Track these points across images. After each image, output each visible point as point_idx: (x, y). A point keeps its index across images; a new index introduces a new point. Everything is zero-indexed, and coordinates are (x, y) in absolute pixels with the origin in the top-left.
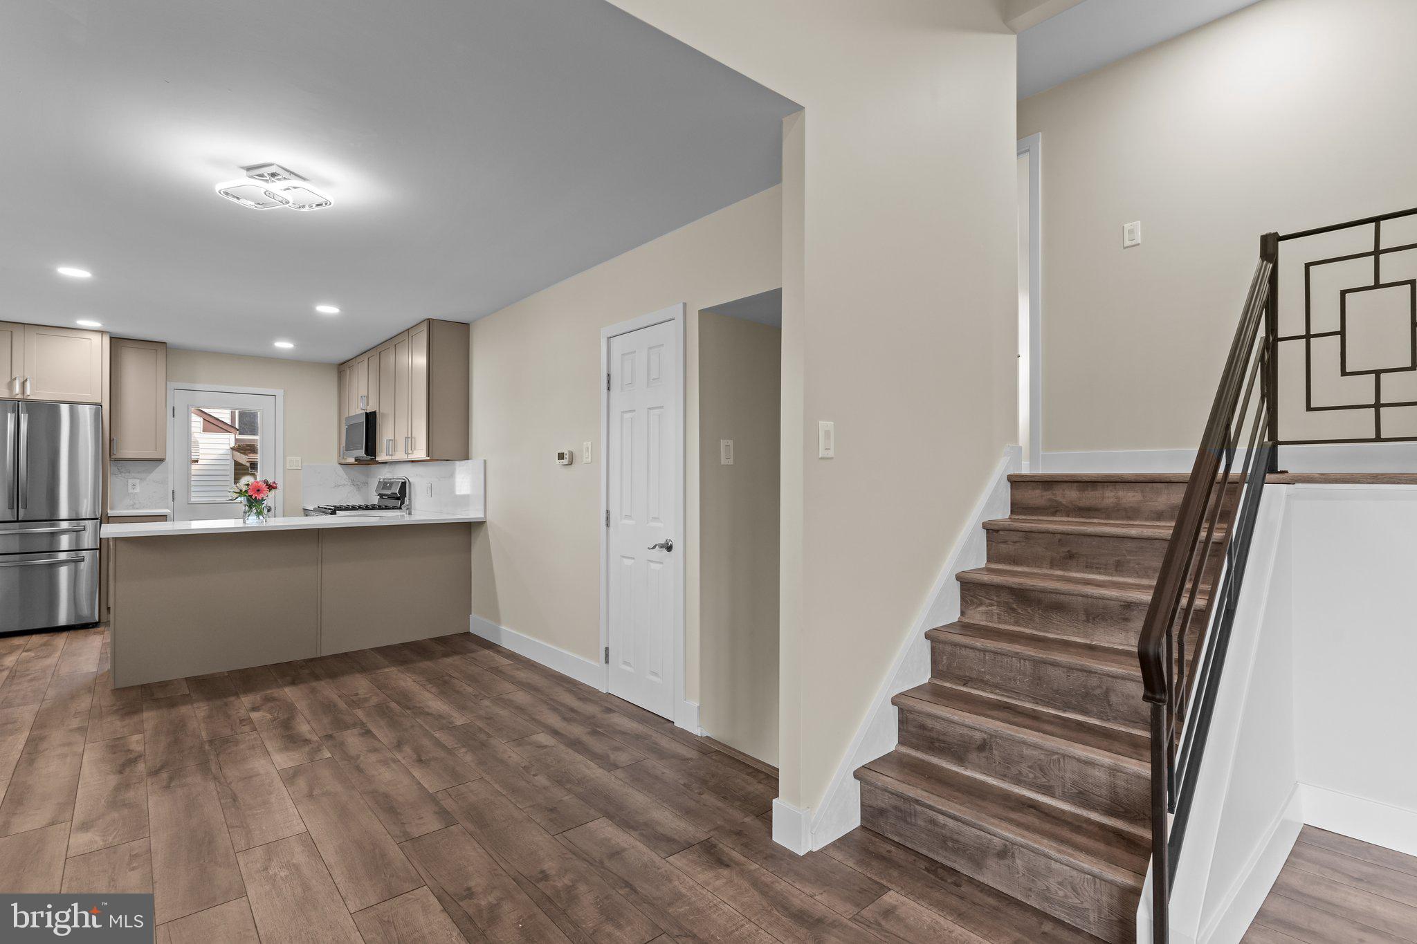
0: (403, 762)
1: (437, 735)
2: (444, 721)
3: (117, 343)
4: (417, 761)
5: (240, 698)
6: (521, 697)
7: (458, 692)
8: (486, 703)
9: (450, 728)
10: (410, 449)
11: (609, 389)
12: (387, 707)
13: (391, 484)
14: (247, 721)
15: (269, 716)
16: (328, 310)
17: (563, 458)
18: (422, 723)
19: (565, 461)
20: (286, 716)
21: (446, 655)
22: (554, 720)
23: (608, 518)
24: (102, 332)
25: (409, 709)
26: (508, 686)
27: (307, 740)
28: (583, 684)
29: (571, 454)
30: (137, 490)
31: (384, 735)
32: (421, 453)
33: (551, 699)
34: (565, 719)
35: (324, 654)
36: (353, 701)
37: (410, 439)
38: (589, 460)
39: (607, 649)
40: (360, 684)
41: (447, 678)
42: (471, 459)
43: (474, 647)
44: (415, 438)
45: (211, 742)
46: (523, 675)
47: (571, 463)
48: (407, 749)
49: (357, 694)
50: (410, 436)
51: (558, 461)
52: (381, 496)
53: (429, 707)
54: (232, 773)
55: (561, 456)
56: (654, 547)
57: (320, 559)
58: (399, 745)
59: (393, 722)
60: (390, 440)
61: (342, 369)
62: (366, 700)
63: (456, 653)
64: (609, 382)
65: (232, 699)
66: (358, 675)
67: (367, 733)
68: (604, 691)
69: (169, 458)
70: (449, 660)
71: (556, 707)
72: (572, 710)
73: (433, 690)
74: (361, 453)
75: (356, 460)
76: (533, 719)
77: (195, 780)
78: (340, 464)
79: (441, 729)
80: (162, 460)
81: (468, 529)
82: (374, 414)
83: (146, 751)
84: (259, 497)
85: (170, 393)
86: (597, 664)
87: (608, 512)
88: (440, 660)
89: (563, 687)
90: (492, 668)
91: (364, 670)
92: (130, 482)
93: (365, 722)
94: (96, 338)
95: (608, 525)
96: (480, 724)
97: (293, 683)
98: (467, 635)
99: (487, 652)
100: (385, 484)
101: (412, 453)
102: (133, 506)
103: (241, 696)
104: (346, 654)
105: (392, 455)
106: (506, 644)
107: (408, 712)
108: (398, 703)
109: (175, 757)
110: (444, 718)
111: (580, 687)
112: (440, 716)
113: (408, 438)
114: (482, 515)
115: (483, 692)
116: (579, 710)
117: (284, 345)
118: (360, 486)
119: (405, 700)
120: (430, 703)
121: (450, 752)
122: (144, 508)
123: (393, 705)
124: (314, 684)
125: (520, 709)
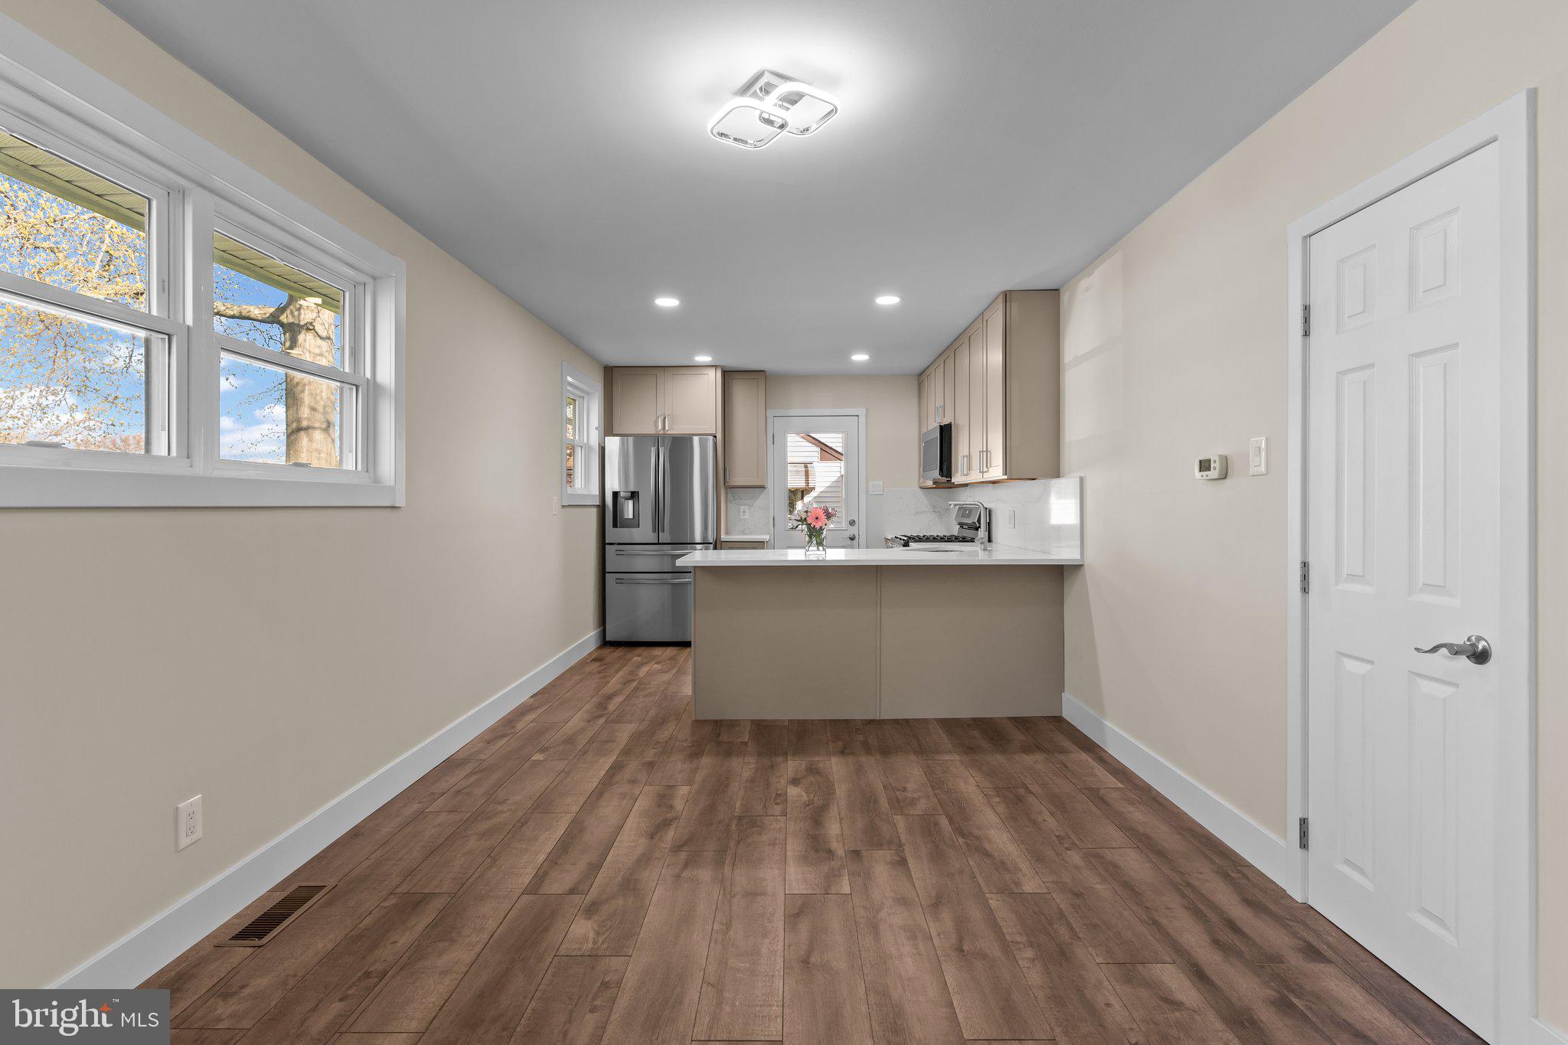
0: (936, 941)
1: (994, 902)
2: (1007, 877)
3: (729, 375)
4: (956, 949)
5: (787, 761)
6: (1134, 863)
7: (1034, 823)
8: (1075, 858)
9: (1011, 893)
10: (985, 467)
11: (1306, 334)
12: (936, 824)
13: (971, 511)
14: (781, 797)
15: (805, 798)
16: (887, 300)
17: (1208, 469)
18: (975, 870)
19: (1214, 473)
20: (821, 802)
21: (1026, 749)
22: (1193, 937)
23: (1305, 578)
24: (716, 367)
25: (962, 835)
26: (1112, 833)
27: (831, 851)
28: (1250, 866)
29: (1225, 461)
30: (747, 516)
31: (922, 873)
32: (996, 472)
33: (1189, 885)
34: (1217, 943)
35: (886, 715)
36: (898, 800)
37: (985, 453)
38: (1263, 469)
39: (1304, 822)
40: (912, 773)
41: (1022, 791)
42: (1063, 476)
43: (1067, 744)
44: (990, 452)
45: (740, 818)
46: (1138, 815)
47: (1224, 476)
48: (947, 916)
49: (904, 789)
50: (985, 450)
51: (1198, 474)
52: (961, 525)
53: (990, 841)
54: (741, 878)
55: (1205, 465)
56: (1435, 649)
57: (879, 601)
58: (936, 905)
59: (937, 856)
60: (964, 457)
61: (921, 379)
62: (913, 802)
63: (1040, 749)
64: (1306, 320)
65: (780, 759)
66: (913, 757)
67: (902, 862)
68: (1298, 898)
69: (769, 485)
70: (1028, 759)
71: (1199, 907)
72: (1233, 926)
73: (1001, 809)
74: (936, 474)
75: (934, 483)
76: (1155, 922)
77: (705, 874)
78: (921, 488)
79: (1000, 891)
80: (763, 487)
81: (1058, 574)
82: (950, 425)
83: (684, 813)
84: (818, 527)
85: (770, 420)
86: (1281, 842)
87: (1305, 565)
88: (1016, 757)
89: (1213, 862)
90: (1091, 789)
91: (921, 751)
92: (742, 508)
93: (903, 841)
94: (711, 373)
95: (1305, 590)
96: (1061, 901)
97: (842, 753)
98: (1058, 720)
99: (1084, 756)
100: (964, 511)
101: (987, 471)
102: (743, 532)
103: (789, 758)
104: (907, 721)
105: (967, 475)
106: (1114, 750)
107: (961, 840)
108: (951, 821)
109: (702, 830)
110: (1007, 870)
111: (1245, 870)
112: (1002, 863)
113: (983, 451)
114: (1078, 557)
115: (1073, 836)
116: (1245, 930)
117: (860, 358)
118: (940, 512)
119: (959, 813)
120: (993, 833)
121: (1006, 946)
122: (751, 534)
123: (944, 822)
124: (863, 759)
125: (1130, 889)
